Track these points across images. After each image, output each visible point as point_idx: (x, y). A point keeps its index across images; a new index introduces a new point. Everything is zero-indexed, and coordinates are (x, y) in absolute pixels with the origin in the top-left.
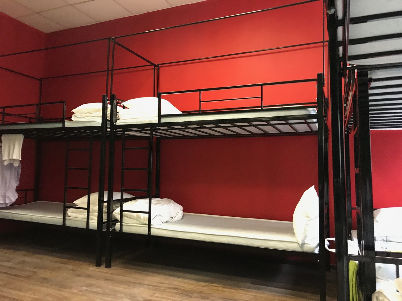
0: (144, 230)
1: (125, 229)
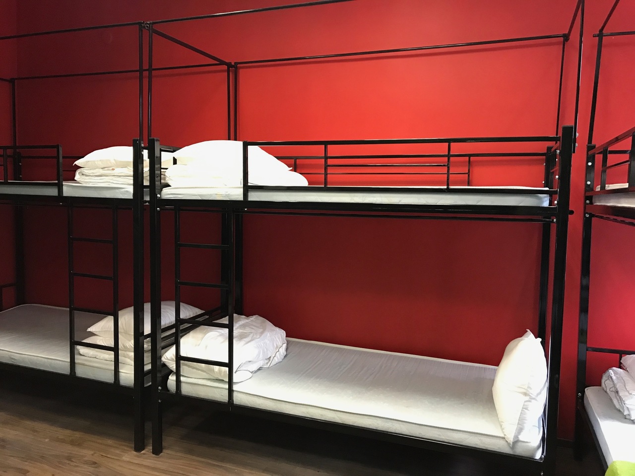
0: (223, 396)
1: (186, 390)
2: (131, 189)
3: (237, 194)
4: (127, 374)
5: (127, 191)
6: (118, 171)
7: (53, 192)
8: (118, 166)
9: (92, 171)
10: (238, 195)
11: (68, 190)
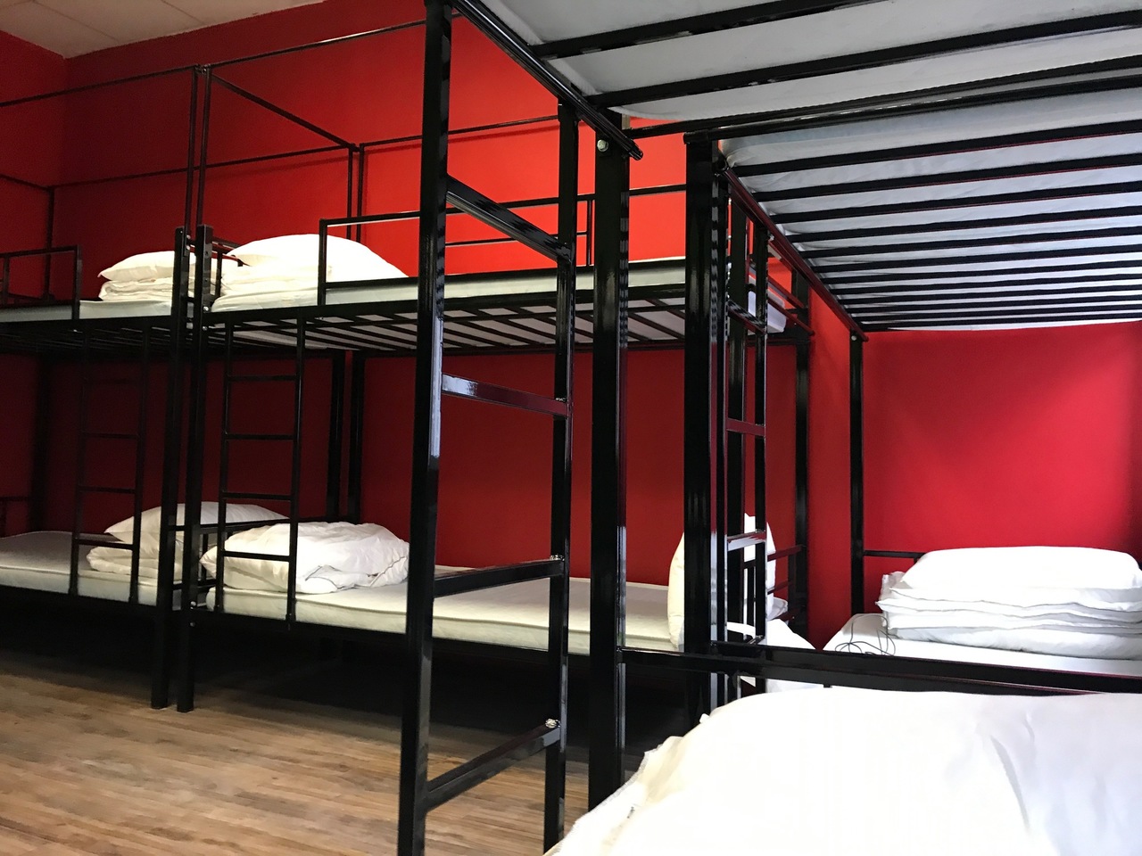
0: (277, 609)
1: (232, 605)
2: (169, 303)
3: (309, 297)
4: (149, 589)
5: (165, 306)
6: (159, 281)
7: (64, 314)
8: (160, 277)
9: (125, 284)
10: (312, 299)
11: (87, 311)
